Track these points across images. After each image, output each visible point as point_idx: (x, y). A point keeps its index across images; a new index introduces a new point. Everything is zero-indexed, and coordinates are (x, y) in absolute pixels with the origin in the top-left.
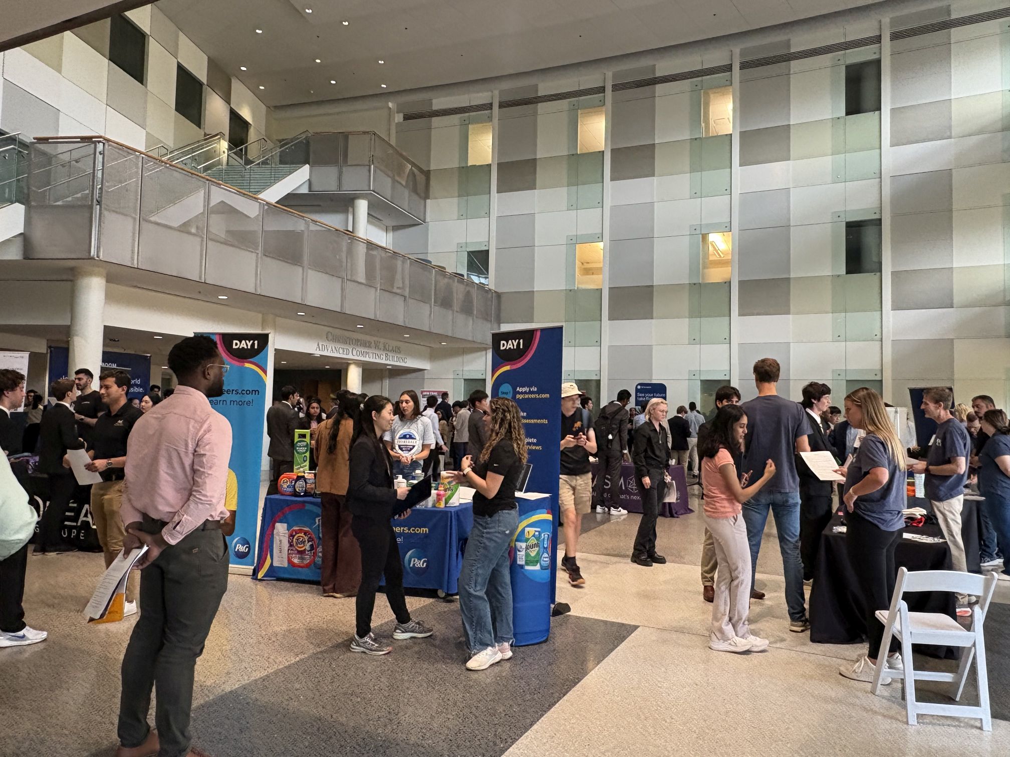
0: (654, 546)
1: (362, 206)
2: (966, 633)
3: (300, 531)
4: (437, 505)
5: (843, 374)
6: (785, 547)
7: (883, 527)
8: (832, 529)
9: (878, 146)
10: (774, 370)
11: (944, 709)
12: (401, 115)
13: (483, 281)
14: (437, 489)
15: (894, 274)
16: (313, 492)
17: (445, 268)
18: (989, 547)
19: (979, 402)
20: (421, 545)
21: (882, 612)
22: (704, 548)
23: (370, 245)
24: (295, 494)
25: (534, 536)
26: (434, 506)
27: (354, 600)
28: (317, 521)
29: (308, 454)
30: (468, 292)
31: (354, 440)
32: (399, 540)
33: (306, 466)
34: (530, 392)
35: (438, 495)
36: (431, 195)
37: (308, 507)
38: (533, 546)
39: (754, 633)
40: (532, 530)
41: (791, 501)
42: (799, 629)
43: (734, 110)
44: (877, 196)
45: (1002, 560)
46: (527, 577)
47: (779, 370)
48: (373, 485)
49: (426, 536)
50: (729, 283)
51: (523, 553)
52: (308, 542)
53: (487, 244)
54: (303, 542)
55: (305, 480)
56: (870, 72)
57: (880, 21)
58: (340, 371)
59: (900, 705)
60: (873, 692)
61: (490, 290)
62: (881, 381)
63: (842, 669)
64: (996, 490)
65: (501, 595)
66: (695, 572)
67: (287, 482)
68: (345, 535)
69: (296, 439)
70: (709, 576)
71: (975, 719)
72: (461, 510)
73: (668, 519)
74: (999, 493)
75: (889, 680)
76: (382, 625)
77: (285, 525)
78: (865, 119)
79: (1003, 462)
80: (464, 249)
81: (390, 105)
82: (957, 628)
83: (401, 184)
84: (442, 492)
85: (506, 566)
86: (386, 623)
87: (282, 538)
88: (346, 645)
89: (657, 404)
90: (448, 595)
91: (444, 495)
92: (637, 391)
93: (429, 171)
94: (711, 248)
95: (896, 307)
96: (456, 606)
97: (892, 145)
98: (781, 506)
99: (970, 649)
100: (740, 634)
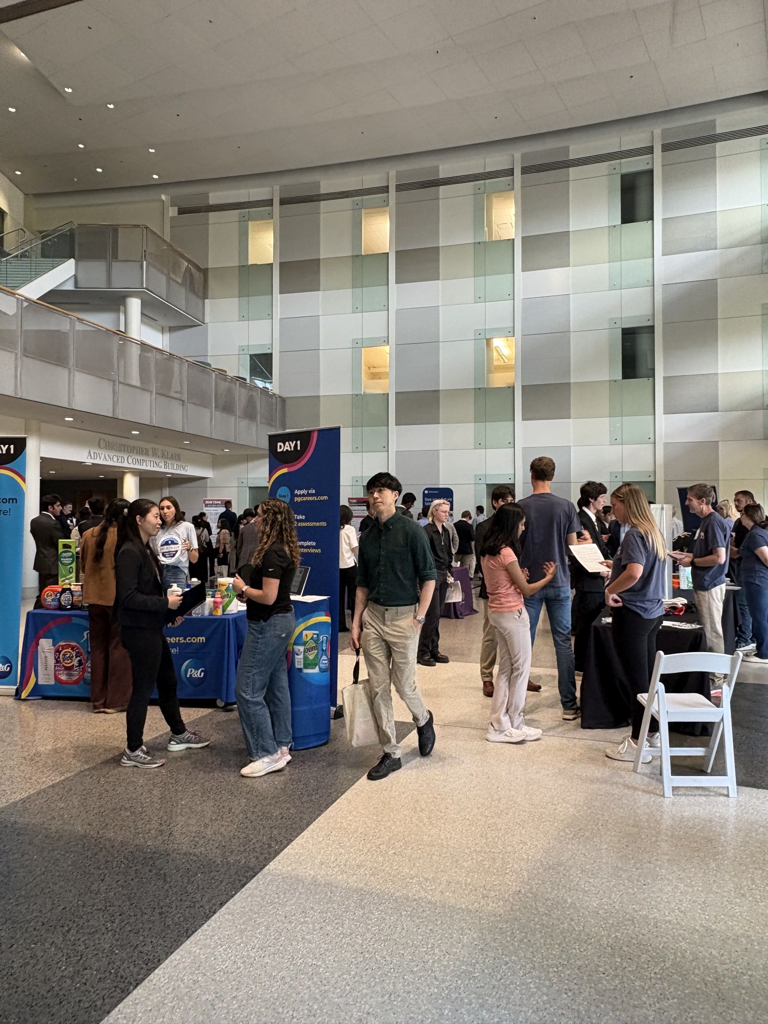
0: (437, 646)
1: (134, 305)
2: (716, 709)
3: (68, 646)
4: (214, 613)
5: (619, 476)
6: (557, 639)
7: (645, 616)
8: (601, 620)
9: (651, 255)
10: (550, 469)
11: (695, 780)
12: (176, 209)
13: (268, 385)
14: (213, 597)
15: (666, 379)
16: (80, 605)
17: (226, 372)
18: (744, 633)
19: (740, 496)
20: (197, 655)
21: (644, 695)
22: (483, 645)
23: (144, 346)
24: (61, 607)
25: (312, 638)
26: (211, 614)
27: (125, 714)
28: (85, 635)
29: (74, 565)
30: (252, 396)
31: (118, 547)
32: (173, 651)
33: (71, 578)
34: (309, 495)
35: (215, 602)
36: (210, 295)
37: (75, 620)
38: (312, 649)
39: (529, 723)
40: (310, 633)
41: (562, 595)
42: (571, 717)
43: (516, 215)
44: (650, 305)
45: (755, 645)
46: (305, 680)
47: (554, 469)
48: (142, 593)
49: (202, 645)
50: (512, 388)
51: (301, 656)
52: (76, 658)
53: (270, 347)
54: (71, 658)
55: (71, 592)
56: (642, 182)
57: (653, 132)
58: (115, 480)
59: (657, 780)
60: (635, 771)
61: (274, 394)
62: (654, 482)
63: (609, 751)
64: (755, 580)
65: (279, 700)
66: (475, 669)
67: (51, 595)
68: (115, 648)
69: (61, 549)
70: (487, 671)
71: (723, 788)
72: (237, 619)
73: (454, 620)
74: (757, 582)
75: (650, 758)
76: (157, 738)
77: (51, 640)
78: (638, 228)
79: (762, 553)
80: (246, 352)
81: (163, 197)
82: (709, 706)
83: (177, 282)
84: (219, 600)
85: (284, 669)
86: (161, 736)
87: (47, 654)
88: (116, 760)
89: (440, 505)
90: (227, 704)
91: (221, 603)
92: (425, 495)
93: (207, 269)
94: (495, 354)
95: (667, 412)
96: (235, 714)
97: (664, 255)
98: (555, 600)
99: (719, 723)
100: (515, 725)
